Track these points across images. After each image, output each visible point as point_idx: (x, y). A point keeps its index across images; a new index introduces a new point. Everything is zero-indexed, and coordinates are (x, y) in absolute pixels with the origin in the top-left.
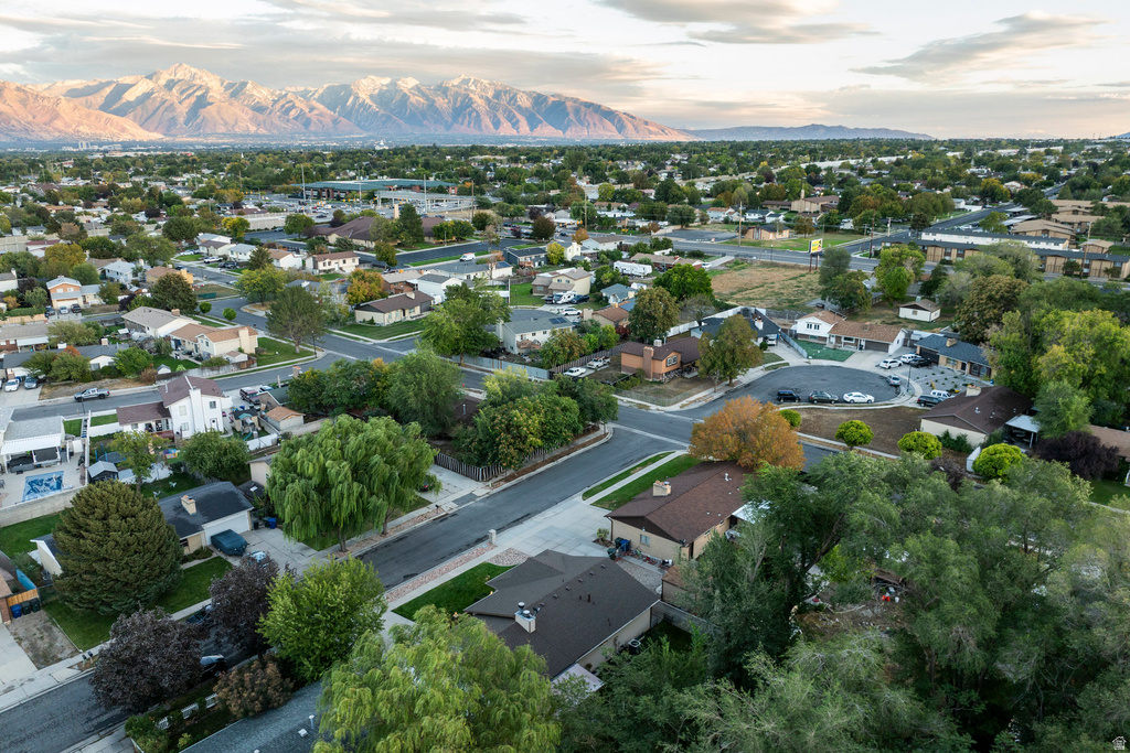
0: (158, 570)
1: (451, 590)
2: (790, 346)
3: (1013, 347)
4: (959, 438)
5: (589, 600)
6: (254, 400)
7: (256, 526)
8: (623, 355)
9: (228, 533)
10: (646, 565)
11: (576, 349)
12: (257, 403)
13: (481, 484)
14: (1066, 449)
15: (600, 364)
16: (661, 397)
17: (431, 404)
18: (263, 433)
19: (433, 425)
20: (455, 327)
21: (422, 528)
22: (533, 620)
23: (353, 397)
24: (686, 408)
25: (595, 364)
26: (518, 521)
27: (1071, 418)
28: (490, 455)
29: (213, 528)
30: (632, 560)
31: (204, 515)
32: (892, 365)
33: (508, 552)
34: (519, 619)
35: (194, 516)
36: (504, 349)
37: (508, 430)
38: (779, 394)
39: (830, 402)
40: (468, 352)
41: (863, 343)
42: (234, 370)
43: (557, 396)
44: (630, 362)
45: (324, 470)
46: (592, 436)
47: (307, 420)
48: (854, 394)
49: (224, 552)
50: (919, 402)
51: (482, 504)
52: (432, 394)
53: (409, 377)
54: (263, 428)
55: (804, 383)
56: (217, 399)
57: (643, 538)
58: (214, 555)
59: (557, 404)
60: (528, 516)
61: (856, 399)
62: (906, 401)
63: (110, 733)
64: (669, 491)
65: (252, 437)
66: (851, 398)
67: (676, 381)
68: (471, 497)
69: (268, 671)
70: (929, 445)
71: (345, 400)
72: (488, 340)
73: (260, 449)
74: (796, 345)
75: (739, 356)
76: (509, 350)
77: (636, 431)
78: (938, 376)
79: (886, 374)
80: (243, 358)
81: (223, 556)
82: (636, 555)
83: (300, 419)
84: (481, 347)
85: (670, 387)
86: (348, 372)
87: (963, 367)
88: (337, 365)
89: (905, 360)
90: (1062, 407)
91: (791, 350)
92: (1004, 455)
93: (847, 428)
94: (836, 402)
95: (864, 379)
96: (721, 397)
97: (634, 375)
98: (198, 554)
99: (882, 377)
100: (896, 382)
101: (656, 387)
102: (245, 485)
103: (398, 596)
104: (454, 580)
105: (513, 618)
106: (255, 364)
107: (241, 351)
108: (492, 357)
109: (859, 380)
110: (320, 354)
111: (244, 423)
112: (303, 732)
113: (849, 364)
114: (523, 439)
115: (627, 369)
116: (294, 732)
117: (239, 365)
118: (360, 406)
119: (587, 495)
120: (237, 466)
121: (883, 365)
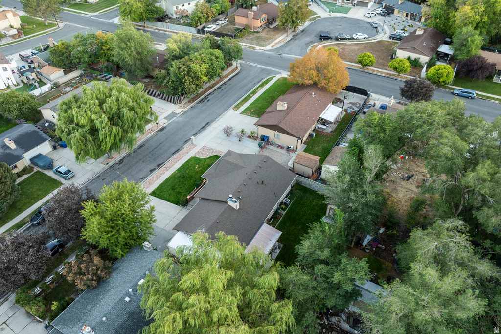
0: (4, 193)
1: (179, 177)
2: (319, 5)
3: (440, 6)
4: (415, 59)
5: (263, 183)
6: (29, 61)
7: (55, 148)
8: (236, 17)
9: (39, 156)
10: (279, 150)
11: (210, 14)
12: (32, 62)
13: (177, 106)
14: (471, 65)
15: (223, 22)
16: (260, 41)
17: (139, 59)
18: (42, 83)
19: (141, 71)
20: (139, 5)
21: (151, 138)
22: (238, 204)
23: (90, 57)
24: (275, 47)
25: (221, 22)
26: (203, 128)
27: (474, 48)
28: (180, 89)
29: (29, 155)
30: (271, 147)
31: (22, 148)
32: (372, 15)
33: (204, 148)
34: (229, 203)
35: (15, 149)
36: (167, 15)
37: (188, 74)
38: (321, 36)
39: (347, 39)
40: (148, 19)
41: (356, 3)
42: (11, 40)
43: (211, 50)
44: (240, 21)
45: (92, 121)
46: (230, 69)
47: (66, 73)
48: (358, 34)
49: (40, 168)
50: (390, 37)
51: (181, 119)
52: (138, 53)
53: (123, 45)
54: (40, 79)
55: (331, 28)
56: (6, 65)
57: (276, 136)
58: (35, 170)
59: (212, 54)
60: (208, 124)
61: (359, 37)
62: (383, 36)
63: (7, 300)
64: (286, 107)
65: (35, 88)
66: (357, 36)
67: (265, 31)
68: (173, 115)
69: (95, 262)
70: (405, 66)
71: (86, 60)
72: (158, 11)
73: (42, 94)
74: (322, 5)
75: (300, 16)
76: (170, 16)
77: (252, 64)
78: (395, 21)
79: (370, 20)
80: (14, 32)
81: (40, 170)
82: (272, 144)
83: (61, 72)
84: (155, 16)
85: (263, 34)
86: (83, 41)
87: (407, 15)
88: (76, 37)
89: (378, 12)
90: (470, 42)
91: (319, 7)
92: (444, 70)
93: (363, 57)
94: (349, 39)
95: (359, 24)
96: (291, 39)
97: (244, 29)
98: (25, 171)
99: (368, 23)
100: (376, 26)
101: (256, 35)
102: (41, 122)
103: (150, 184)
104: (179, 170)
105: (226, 202)
106: (23, 35)
107: (12, 27)
108: (161, 21)
109: (357, 24)
110: (61, 25)
111: (28, 78)
112: (127, 299)
113: (350, 15)
114: (198, 78)
115: (239, 24)
116: (122, 300)
117: (13, 36)
118: (96, 62)
119: (237, 107)
120: (32, 111)
121: (368, 15)
